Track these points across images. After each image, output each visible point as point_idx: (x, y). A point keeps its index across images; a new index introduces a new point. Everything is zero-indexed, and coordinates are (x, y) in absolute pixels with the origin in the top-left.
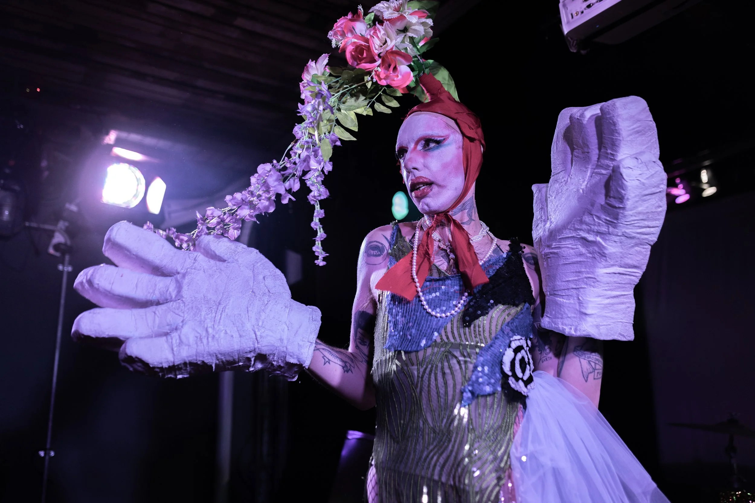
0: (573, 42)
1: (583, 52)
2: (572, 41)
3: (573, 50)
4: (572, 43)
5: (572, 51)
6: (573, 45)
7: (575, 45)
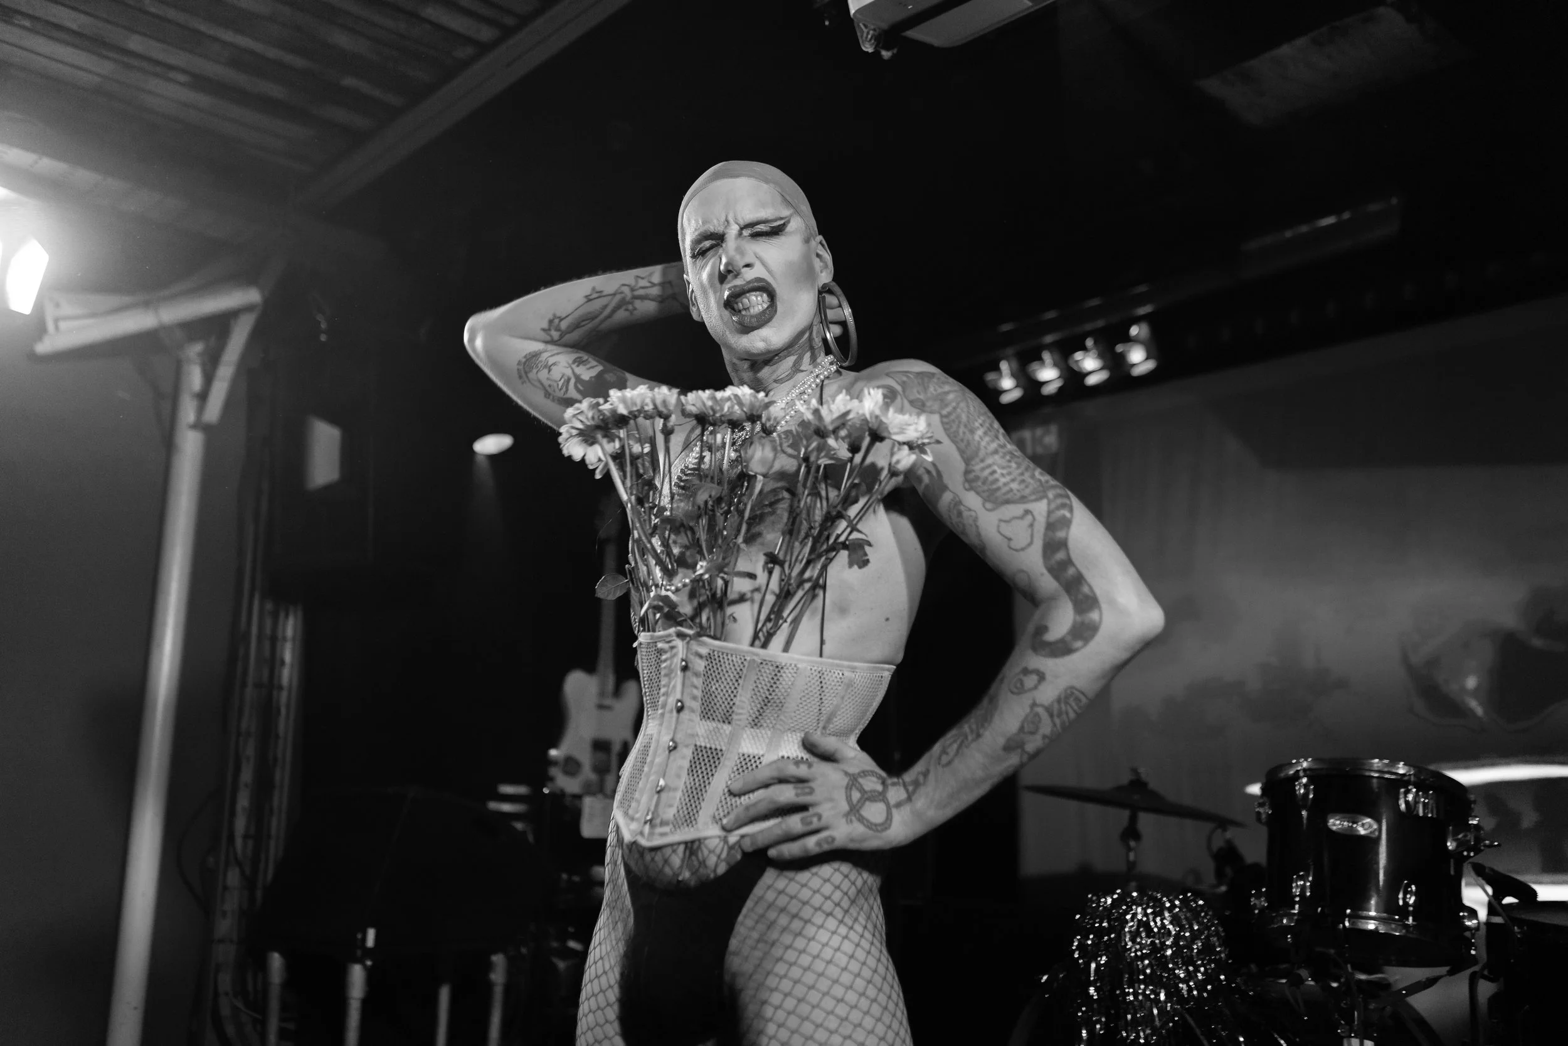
0: (868, 33)
1: (886, 54)
2: (865, 30)
3: (868, 48)
4: (865, 35)
5: (864, 49)
6: (867, 37)
7: (871, 40)
